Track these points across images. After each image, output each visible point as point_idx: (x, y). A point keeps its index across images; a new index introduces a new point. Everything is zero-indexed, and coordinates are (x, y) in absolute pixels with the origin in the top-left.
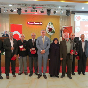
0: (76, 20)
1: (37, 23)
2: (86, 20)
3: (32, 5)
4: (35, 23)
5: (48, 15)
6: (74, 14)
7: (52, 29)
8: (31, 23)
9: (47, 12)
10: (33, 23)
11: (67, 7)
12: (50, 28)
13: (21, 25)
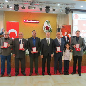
0: (73, 19)
1: (33, 22)
2: (84, 19)
3: (30, 2)
4: (31, 21)
5: (47, 12)
6: (72, 12)
7: (49, 28)
8: (27, 21)
9: (46, 9)
10: (30, 21)
11: (67, 4)
12: (47, 26)
13: (18, 23)
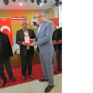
10: (18, 18)
12: (34, 22)
